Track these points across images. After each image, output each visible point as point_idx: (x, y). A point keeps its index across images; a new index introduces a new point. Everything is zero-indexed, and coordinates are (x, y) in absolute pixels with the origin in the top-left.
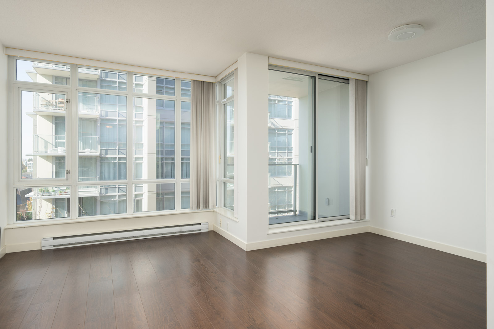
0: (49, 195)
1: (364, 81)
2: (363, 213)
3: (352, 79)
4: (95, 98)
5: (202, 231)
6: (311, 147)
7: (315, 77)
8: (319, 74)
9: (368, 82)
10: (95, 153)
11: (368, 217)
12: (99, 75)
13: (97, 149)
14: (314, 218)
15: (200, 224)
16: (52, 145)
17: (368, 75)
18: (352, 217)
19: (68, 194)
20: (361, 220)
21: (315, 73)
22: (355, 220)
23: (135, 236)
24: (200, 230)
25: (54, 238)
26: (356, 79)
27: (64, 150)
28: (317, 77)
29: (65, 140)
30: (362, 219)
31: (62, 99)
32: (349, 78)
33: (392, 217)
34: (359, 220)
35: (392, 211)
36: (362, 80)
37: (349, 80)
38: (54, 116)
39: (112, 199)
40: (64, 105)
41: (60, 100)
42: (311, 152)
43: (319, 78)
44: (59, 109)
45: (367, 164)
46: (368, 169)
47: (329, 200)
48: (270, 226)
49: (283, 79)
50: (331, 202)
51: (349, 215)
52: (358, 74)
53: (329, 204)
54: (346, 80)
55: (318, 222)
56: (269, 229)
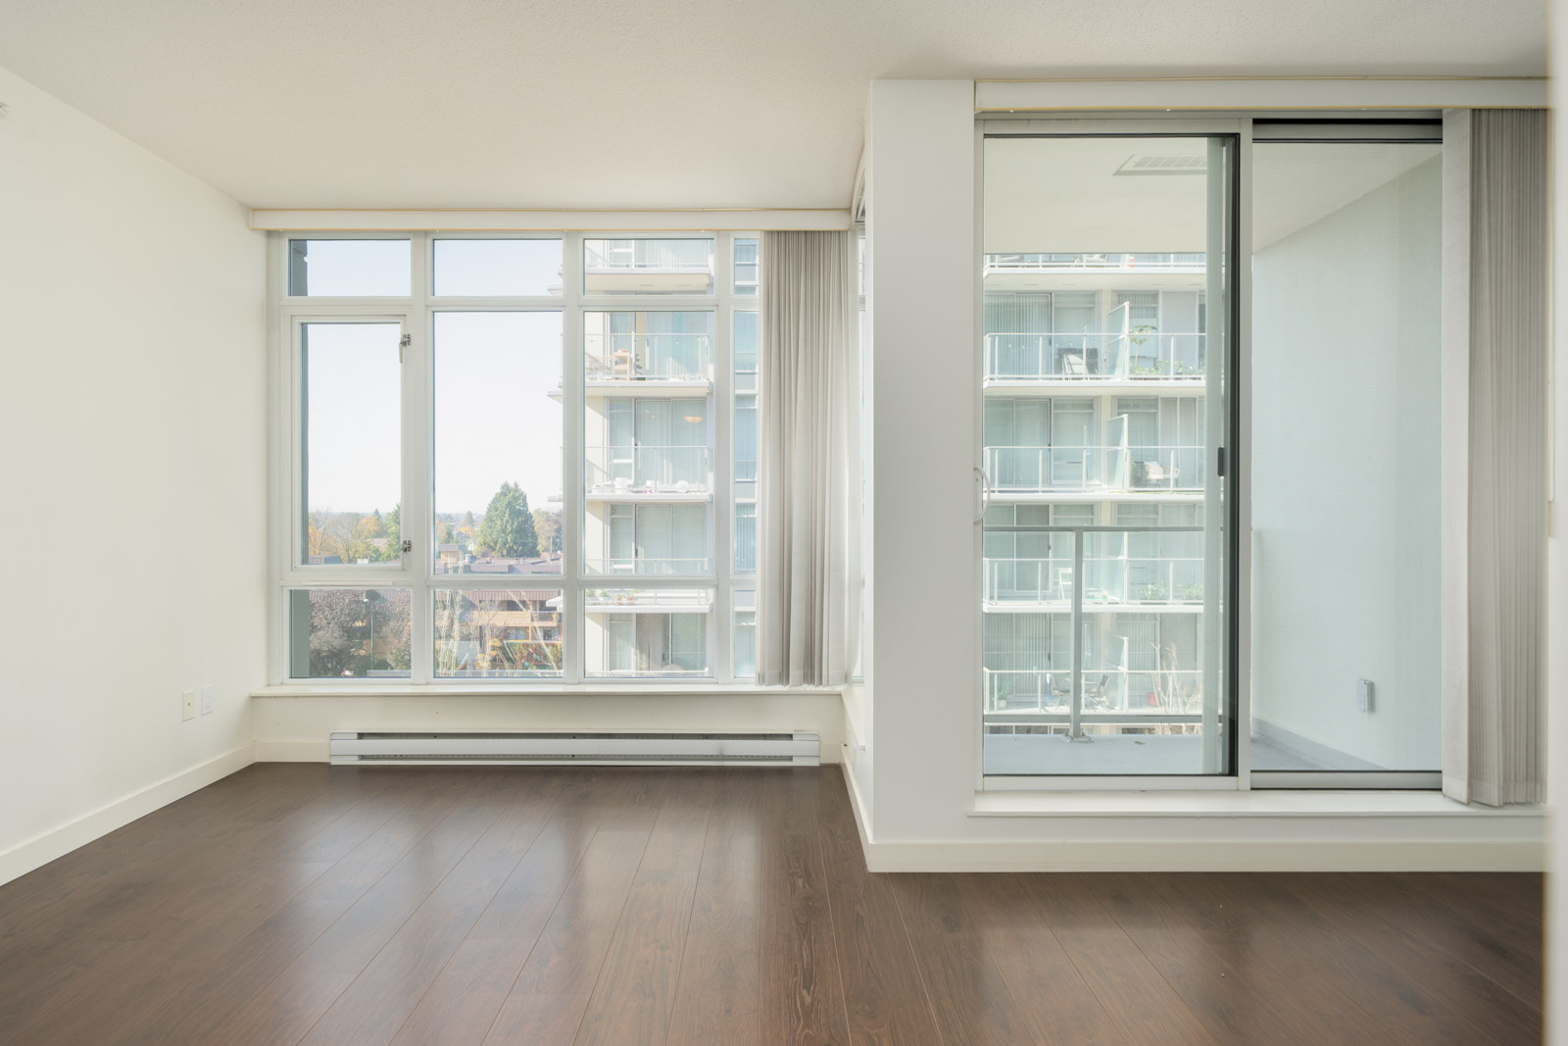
0: (595, 604)
3: (1457, 110)
4: (699, 339)
5: (795, 763)
7: (1236, 136)
8: (1256, 121)
10: (698, 493)
12: (709, 275)
13: (703, 481)
14: (1233, 771)
15: (790, 737)
16: (604, 472)
18: (1456, 784)
19: (636, 602)
20: (1507, 804)
21: (1235, 114)
22: (1471, 801)
23: (579, 755)
24: (790, 758)
25: (361, 736)
26: (1476, 112)
27: (629, 486)
28: (1247, 133)
29: (630, 458)
31: (624, 351)
32: (1440, 111)
34: (1496, 804)
36: (1518, 110)
37: (1437, 123)
38: (607, 397)
39: (744, 624)
40: (628, 365)
41: (620, 353)
42: (1221, 472)
43: (1255, 140)
44: (617, 379)
45: (1550, 530)
46: (1554, 552)
47: (1371, 687)
48: (992, 782)
49: (1119, 173)
50: (1380, 696)
51: (1440, 772)
52: (1489, 82)
53: (1372, 706)
54: (1427, 125)
55: (1252, 789)
56: (982, 792)
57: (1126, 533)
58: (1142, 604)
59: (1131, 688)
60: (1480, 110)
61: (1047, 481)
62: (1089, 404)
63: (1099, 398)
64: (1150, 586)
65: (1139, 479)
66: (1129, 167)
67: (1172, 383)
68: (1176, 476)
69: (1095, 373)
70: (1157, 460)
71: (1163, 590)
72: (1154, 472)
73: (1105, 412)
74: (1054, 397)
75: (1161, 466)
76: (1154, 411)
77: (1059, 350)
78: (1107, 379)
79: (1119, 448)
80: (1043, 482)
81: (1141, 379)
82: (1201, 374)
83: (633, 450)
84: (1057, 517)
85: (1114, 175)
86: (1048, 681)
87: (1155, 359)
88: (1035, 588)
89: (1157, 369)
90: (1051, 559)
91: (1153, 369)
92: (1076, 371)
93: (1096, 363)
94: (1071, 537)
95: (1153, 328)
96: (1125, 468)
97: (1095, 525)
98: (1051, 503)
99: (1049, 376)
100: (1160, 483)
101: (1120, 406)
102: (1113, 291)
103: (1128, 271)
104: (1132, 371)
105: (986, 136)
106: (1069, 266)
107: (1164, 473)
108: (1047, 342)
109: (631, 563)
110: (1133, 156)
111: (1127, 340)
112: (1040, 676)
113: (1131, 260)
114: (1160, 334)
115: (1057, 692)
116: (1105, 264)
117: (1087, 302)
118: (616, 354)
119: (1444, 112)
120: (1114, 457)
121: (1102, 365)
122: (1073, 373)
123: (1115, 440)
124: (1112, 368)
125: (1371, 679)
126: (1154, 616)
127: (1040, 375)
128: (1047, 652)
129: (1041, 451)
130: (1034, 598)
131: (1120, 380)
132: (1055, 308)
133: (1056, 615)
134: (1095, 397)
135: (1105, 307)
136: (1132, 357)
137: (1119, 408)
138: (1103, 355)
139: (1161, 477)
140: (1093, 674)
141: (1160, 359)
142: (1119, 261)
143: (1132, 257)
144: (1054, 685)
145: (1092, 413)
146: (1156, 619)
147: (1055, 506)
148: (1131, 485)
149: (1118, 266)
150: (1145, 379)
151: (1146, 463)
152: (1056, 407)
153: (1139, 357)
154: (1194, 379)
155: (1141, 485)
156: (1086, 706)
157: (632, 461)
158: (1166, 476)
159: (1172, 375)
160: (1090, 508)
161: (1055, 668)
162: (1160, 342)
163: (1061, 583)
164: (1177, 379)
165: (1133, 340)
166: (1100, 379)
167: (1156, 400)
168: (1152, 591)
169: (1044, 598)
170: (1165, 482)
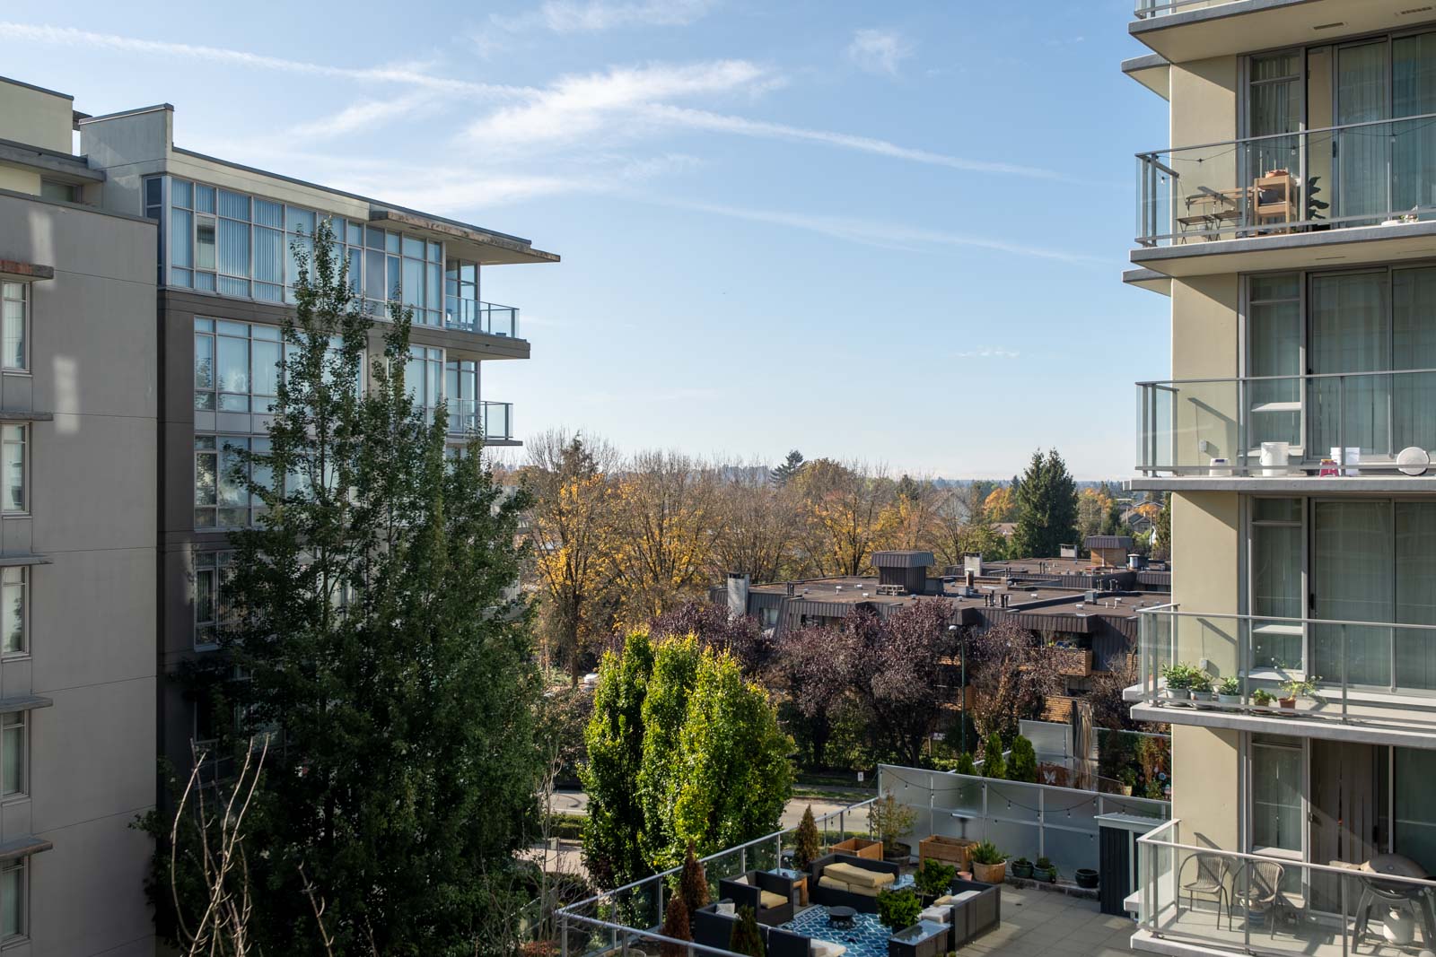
31: (1278, 174)
38: (1244, 275)
41: (1269, 178)
83: (1302, 384)
109: (1299, 624)
118: (1263, 182)
157: (1299, 406)
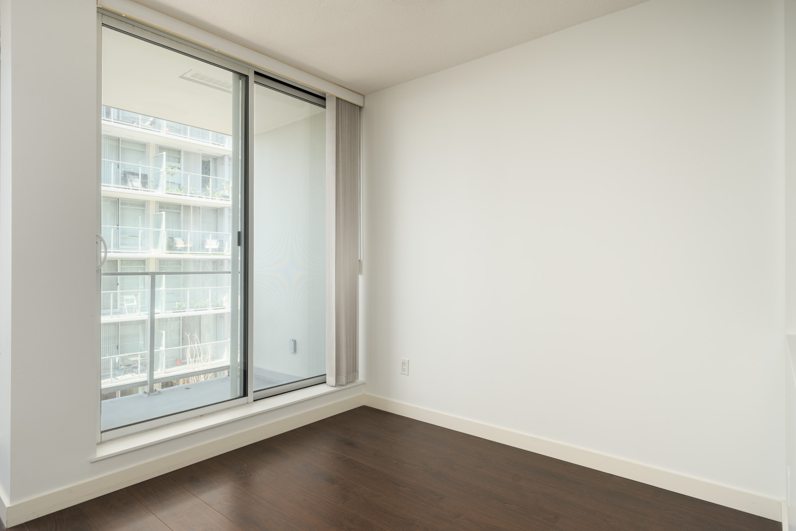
1: (355, 105)
2: (353, 370)
3: (331, 96)
6: (239, 233)
7: (247, 77)
8: (256, 73)
9: (363, 109)
11: (361, 376)
14: (245, 394)
17: (362, 95)
18: (331, 379)
20: (347, 383)
21: (247, 65)
22: (337, 385)
28: (252, 78)
30: (351, 381)
32: (325, 94)
33: (404, 374)
34: (345, 384)
35: (403, 363)
36: (351, 103)
37: (324, 99)
42: (239, 244)
43: (255, 82)
45: (360, 272)
46: (361, 280)
47: (295, 342)
48: (106, 436)
49: (182, 77)
50: (298, 346)
51: (325, 375)
52: (343, 89)
53: (295, 351)
54: (320, 99)
55: (254, 401)
56: (101, 443)
57: (164, 276)
58: (173, 312)
59: (166, 358)
60: (339, 98)
61: (117, 246)
62: (142, 205)
63: (148, 201)
64: (177, 303)
65: (171, 247)
66: (188, 75)
67: (188, 198)
68: (191, 246)
69: (146, 188)
70: (181, 237)
71: (184, 305)
72: (180, 244)
73: (152, 210)
74: (121, 198)
75: (183, 240)
76: (179, 211)
77: (124, 172)
78: (153, 192)
79: (160, 230)
80: (114, 247)
81: (172, 194)
82: (203, 195)
84: (122, 267)
85: (179, 77)
86: (117, 362)
87: (179, 185)
88: (109, 308)
89: (181, 190)
90: (119, 291)
91: (178, 190)
92: (135, 186)
93: (147, 182)
94: (148, 278)
95: (179, 168)
96: (163, 241)
97: (146, 271)
98: (119, 259)
99: (118, 186)
100: (182, 249)
101: (160, 207)
102: (156, 145)
103: (164, 135)
104: (167, 189)
105: (103, 25)
106: (130, 126)
107: (185, 244)
108: (116, 166)
110: (191, 70)
111: (165, 173)
112: (112, 360)
113: (167, 131)
114: (182, 172)
115: (123, 367)
116: (153, 129)
117: (142, 147)
119: (327, 95)
120: (157, 234)
121: (150, 183)
122: (133, 186)
123: (158, 225)
124: (156, 186)
125: (295, 339)
126: (179, 318)
127: (112, 185)
128: (116, 345)
129: (113, 229)
130: (109, 314)
131: (160, 193)
132: (122, 148)
133: (122, 323)
134: (146, 201)
135: (152, 152)
136: (168, 182)
137: (160, 208)
138: (151, 178)
139: (183, 246)
140: (144, 353)
141: (182, 185)
142: (160, 130)
143: (168, 129)
144: (121, 363)
145: (144, 210)
146: (180, 320)
147: (121, 260)
148: (167, 250)
149: (160, 132)
150: (175, 194)
151: (174, 238)
152: (122, 204)
153: (171, 182)
154: (200, 197)
155: (173, 250)
156: (141, 371)
158: (186, 246)
159: (188, 194)
160: (143, 262)
161: (121, 354)
162: (182, 177)
163: (125, 304)
164: (191, 196)
165: (168, 173)
166: (149, 191)
167: (180, 206)
168: (178, 305)
169: (115, 313)
170: (185, 249)
